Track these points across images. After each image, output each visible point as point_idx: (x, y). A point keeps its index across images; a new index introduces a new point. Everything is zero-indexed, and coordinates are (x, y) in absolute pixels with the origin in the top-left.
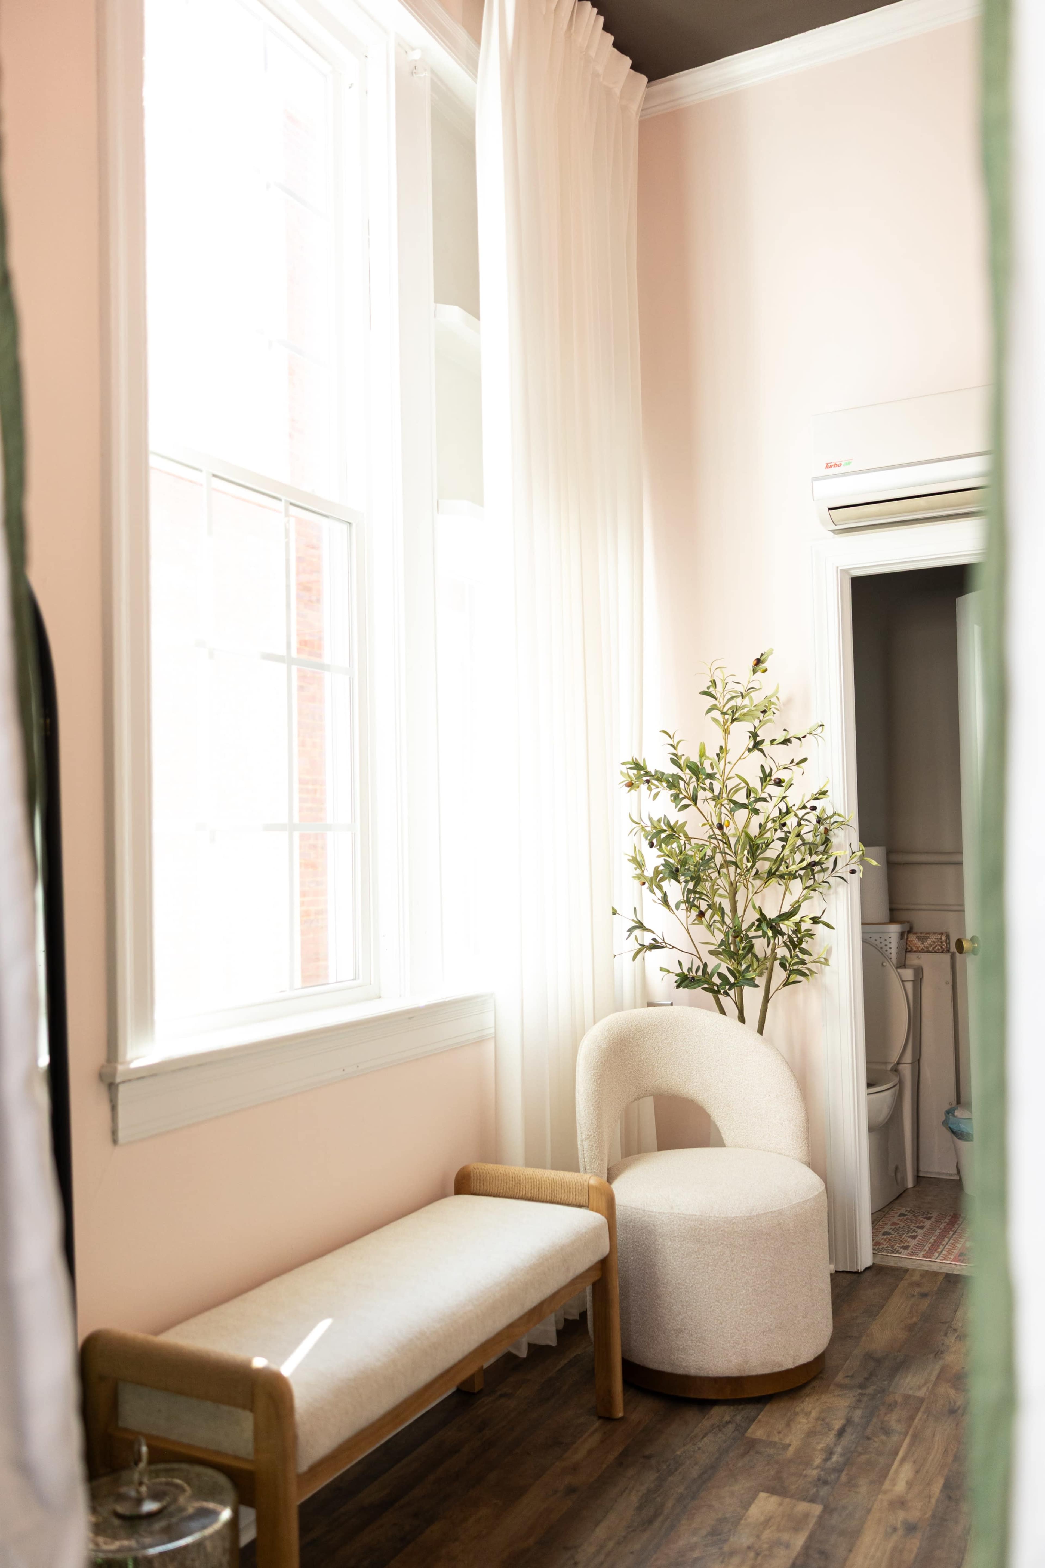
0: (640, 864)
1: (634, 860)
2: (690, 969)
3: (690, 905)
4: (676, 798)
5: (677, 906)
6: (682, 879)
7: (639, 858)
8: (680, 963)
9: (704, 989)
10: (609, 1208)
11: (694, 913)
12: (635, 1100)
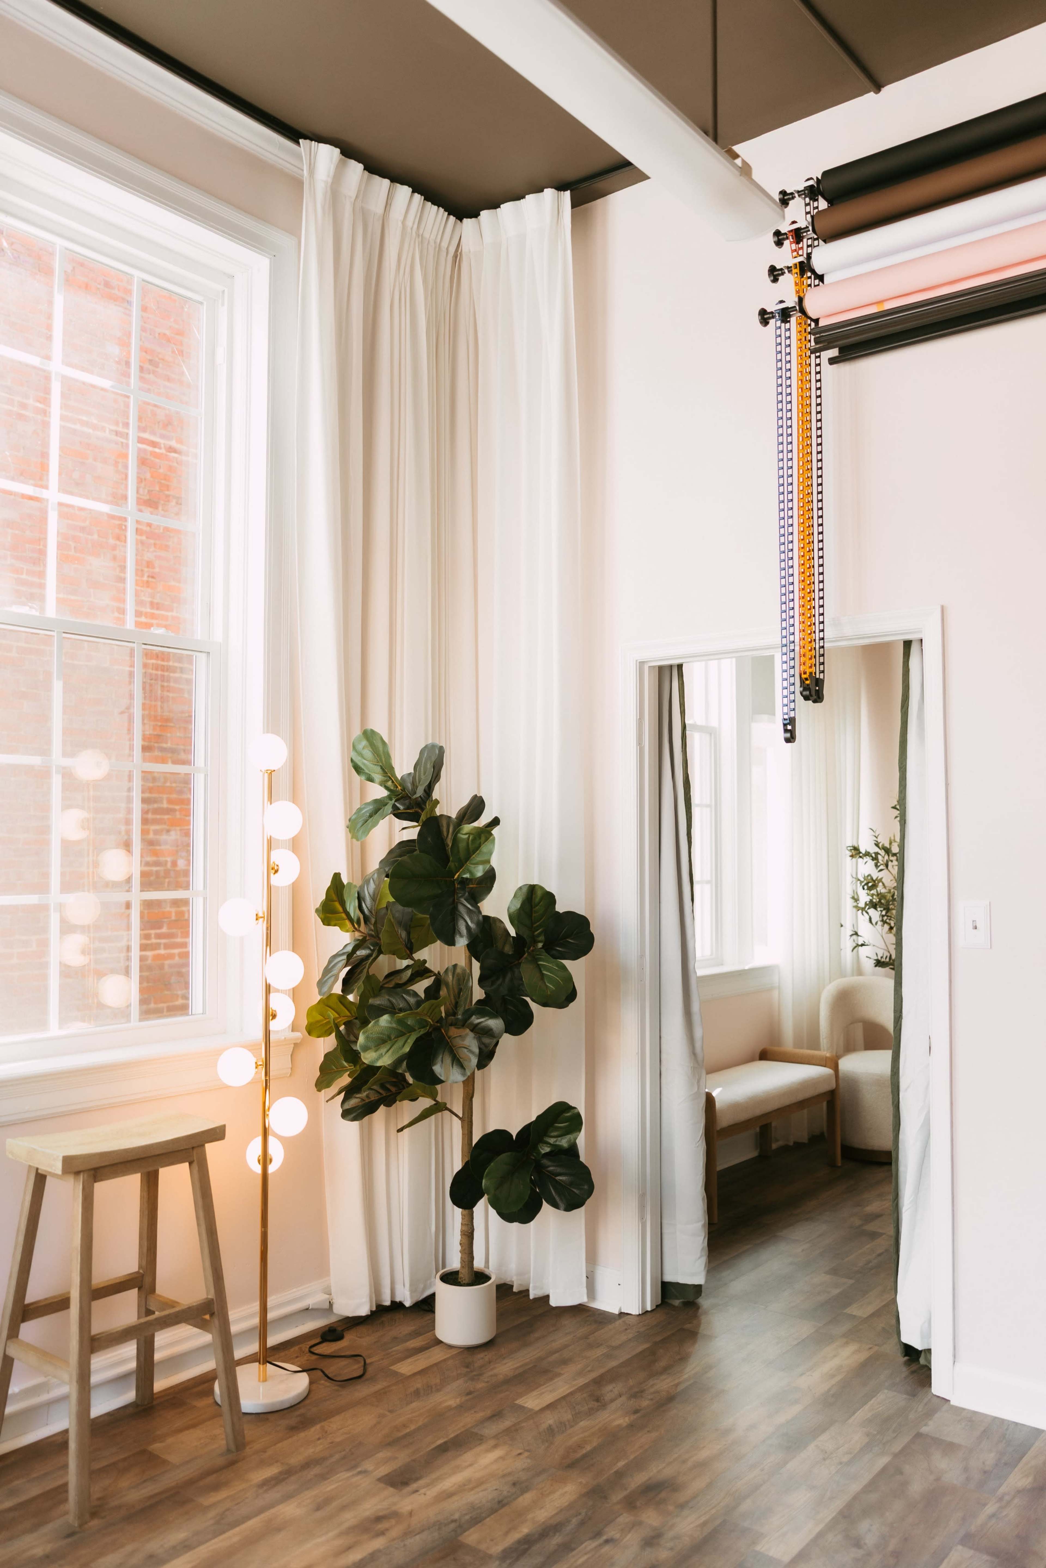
0: (856, 899)
1: (853, 898)
2: (882, 957)
3: (884, 922)
4: (877, 866)
5: (876, 923)
6: (879, 909)
7: (856, 897)
8: (877, 954)
9: (891, 968)
10: (836, 1068)
11: (886, 927)
12: (852, 1023)
